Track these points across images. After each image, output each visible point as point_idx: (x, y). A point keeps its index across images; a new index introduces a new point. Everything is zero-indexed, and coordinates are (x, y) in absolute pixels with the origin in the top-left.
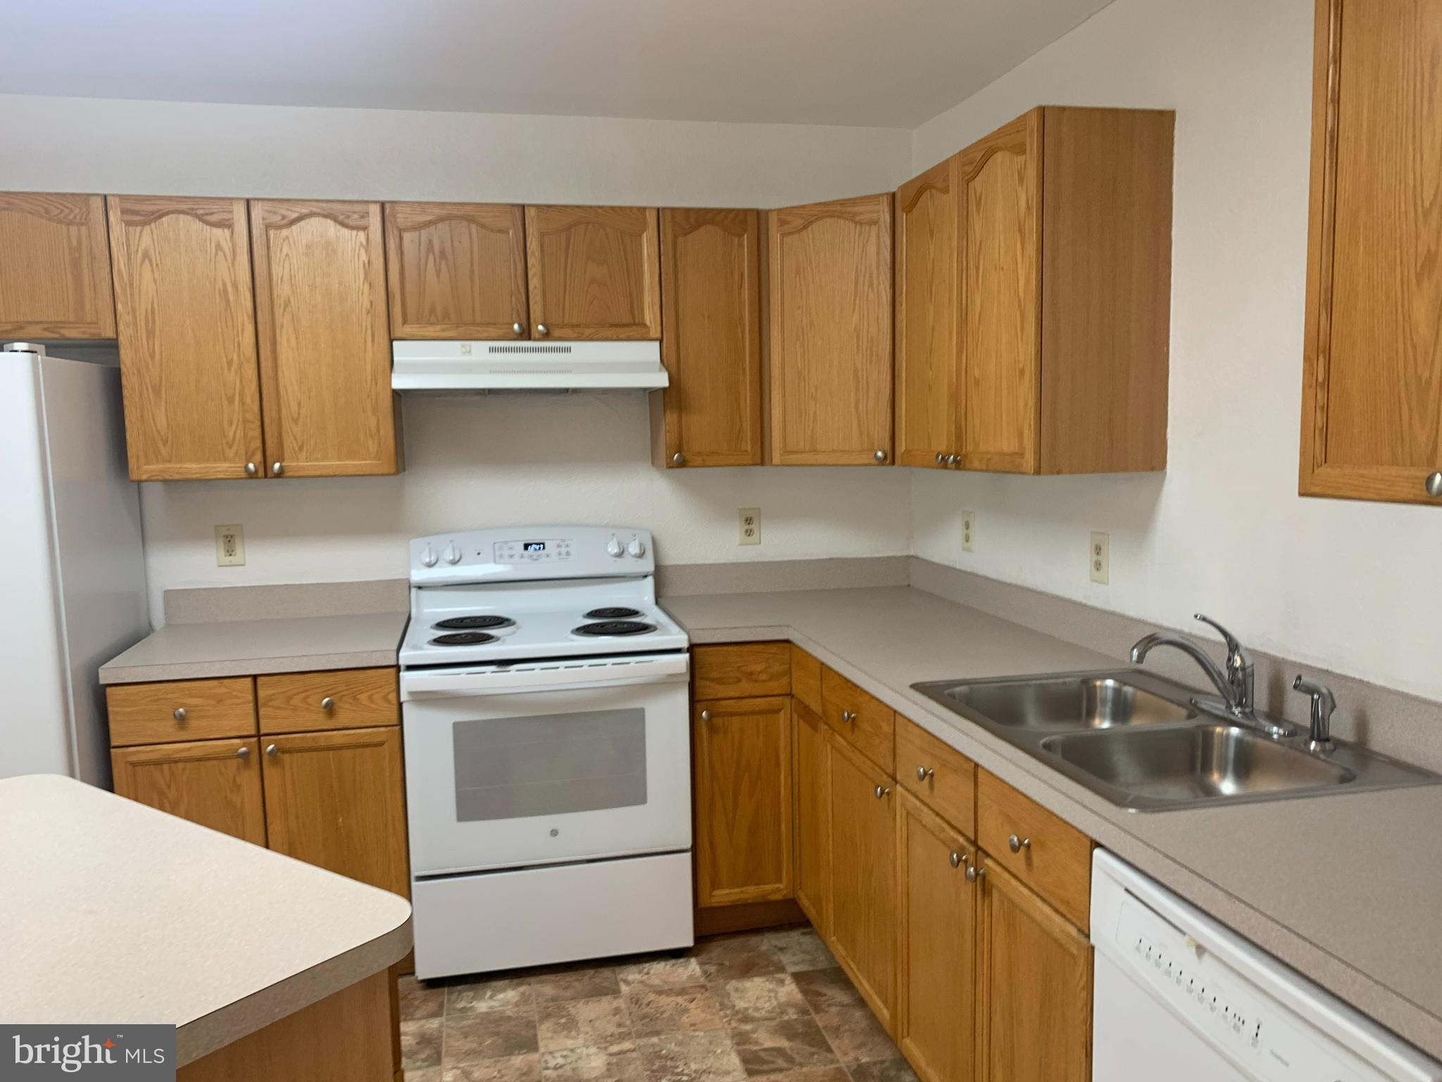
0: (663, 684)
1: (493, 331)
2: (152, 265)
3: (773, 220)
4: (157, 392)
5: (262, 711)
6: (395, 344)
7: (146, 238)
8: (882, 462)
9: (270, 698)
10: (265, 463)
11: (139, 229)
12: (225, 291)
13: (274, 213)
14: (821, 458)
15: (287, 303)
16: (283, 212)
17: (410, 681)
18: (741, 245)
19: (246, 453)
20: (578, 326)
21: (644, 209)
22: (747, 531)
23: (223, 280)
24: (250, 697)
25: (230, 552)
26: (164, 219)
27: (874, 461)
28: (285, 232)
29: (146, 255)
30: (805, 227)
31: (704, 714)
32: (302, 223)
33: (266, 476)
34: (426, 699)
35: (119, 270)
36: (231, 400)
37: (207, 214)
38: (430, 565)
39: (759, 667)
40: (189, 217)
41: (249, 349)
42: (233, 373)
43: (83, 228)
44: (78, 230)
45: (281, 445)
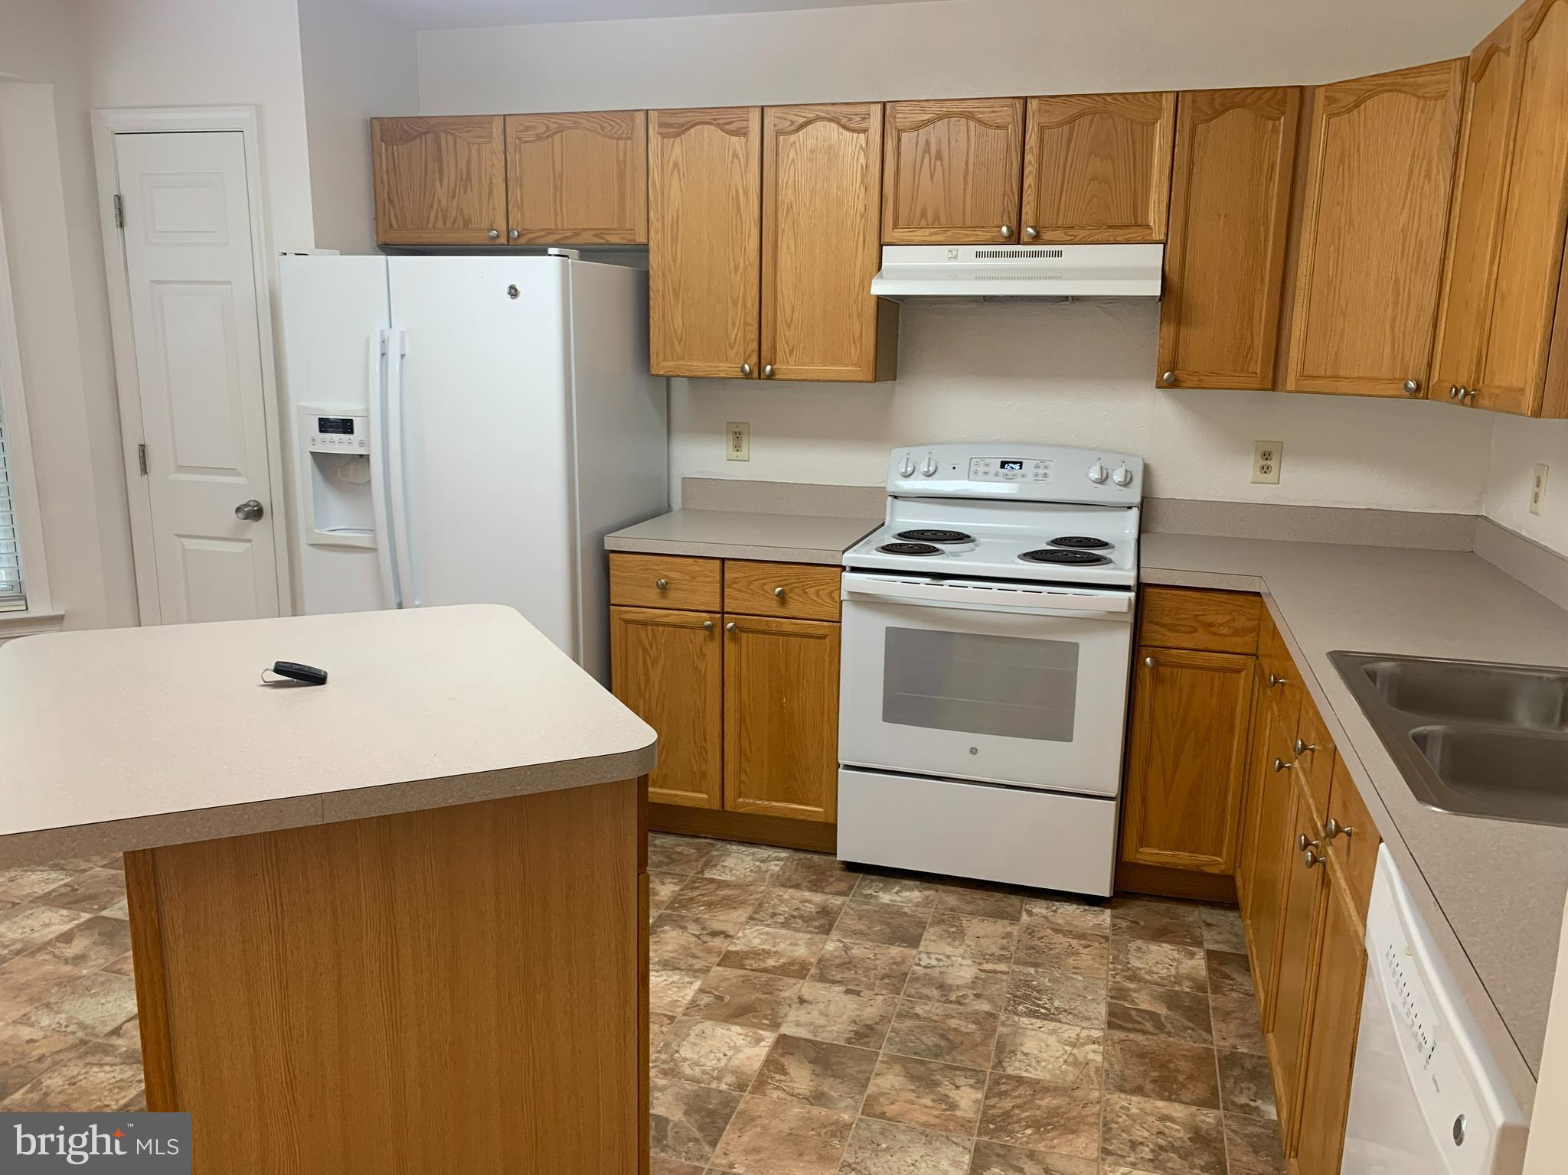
1: (982, 235)
2: (679, 175)
3: (1320, 99)
4: (676, 294)
5: (727, 591)
6: (885, 249)
7: (677, 150)
8: (1414, 394)
9: (734, 581)
10: (759, 365)
11: (671, 141)
12: (738, 197)
13: (784, 119)
14: (1343, 386)
15: (790, 209)
16: (792, 118)
17: (850, 581)
18: (1275, 130)
19: (745, 355)
20: (1070, 229)
21: (1161, 93)
22: (1263, 468)
23: (736, 186)
24: (718, 578)
25: (738, 448)
26: (692, 130)
27: (1404, 392)
28: (793, 138)
29: (676, 165)
30: (1357, 106)
31: (1148, 660)
32: (809, 127)
33: (759, 377)
34: (862, 600)
35: (654, 181)
36: (735, 304)
37: (727, 124)
38: (906, 476)
39: (1220, 619)
40: (712, 127)
41: (754, 253)
42: (738, 277)
43: (629, 141)
44: (626, 144)
45: (774, 348)
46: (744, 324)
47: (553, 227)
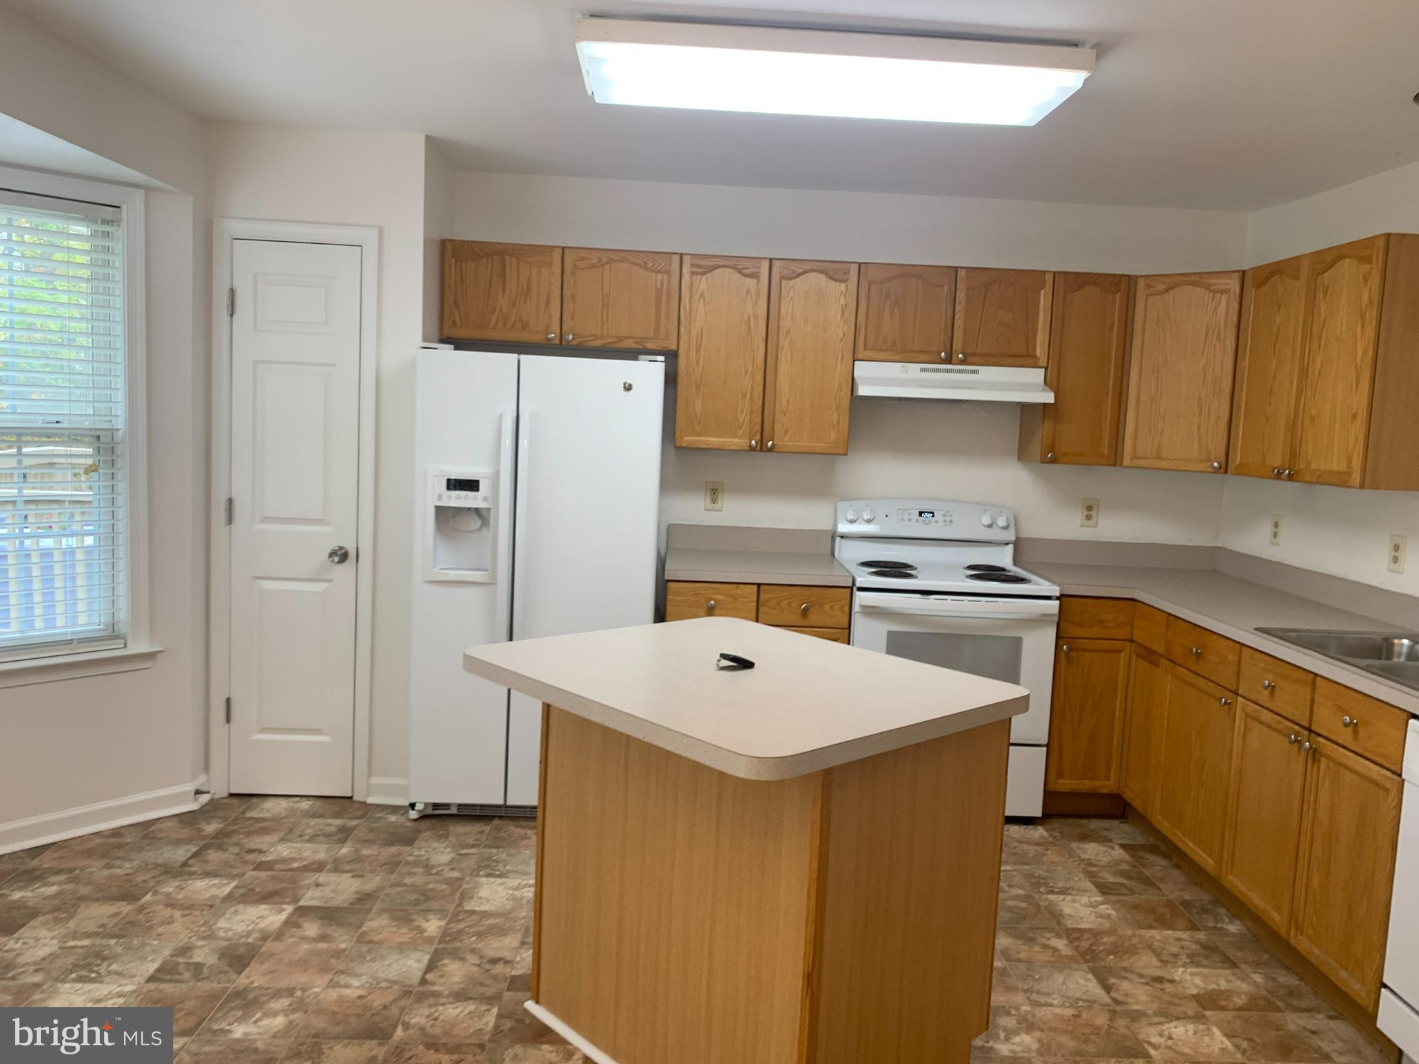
0: (1037, 621)
1: (925, 357)
2: (705, 302)
3: (1141, 284)
4: (698, 388)
5: (761, 609)
6: (856, 362)
7: (703, 284)
8: (1217, 470)
9: (768, 600)
10: (762, 442)
11: (699, 277)
12: (749, 321)
13: (787, 268)
14: (1165, 464)
15: (788, 332)
16: (792, 268)
17: (861, 598)
18: (1114, 302)
19: (750, 433)
20: (986, 355)
21: (1045, 272)
22: (1087, 516)
23: (748, 314)
24: (755, 598)
25: (714, 501)
26: (716, 271)
27: (1211, 470)
28: (792, 282)
29: (702, 295)
30: (1167, 291)
31: (1065, 647)
32: (804, 276)
33: (761, 450)
34: (870, 611)
35: (684, 305)
36: (744, 396)
37: (744, 268)
38: (852, 522)
39: (1109, 617)
40: (731, 270)
41: (760, 362)
42: (748, 377)
43: (666, 276)
44: (663, 277)
45: (773, 428)
46: (751, 411)
47: (599, 333)
